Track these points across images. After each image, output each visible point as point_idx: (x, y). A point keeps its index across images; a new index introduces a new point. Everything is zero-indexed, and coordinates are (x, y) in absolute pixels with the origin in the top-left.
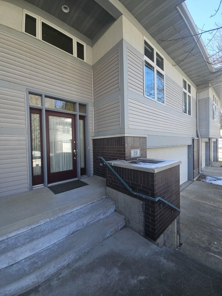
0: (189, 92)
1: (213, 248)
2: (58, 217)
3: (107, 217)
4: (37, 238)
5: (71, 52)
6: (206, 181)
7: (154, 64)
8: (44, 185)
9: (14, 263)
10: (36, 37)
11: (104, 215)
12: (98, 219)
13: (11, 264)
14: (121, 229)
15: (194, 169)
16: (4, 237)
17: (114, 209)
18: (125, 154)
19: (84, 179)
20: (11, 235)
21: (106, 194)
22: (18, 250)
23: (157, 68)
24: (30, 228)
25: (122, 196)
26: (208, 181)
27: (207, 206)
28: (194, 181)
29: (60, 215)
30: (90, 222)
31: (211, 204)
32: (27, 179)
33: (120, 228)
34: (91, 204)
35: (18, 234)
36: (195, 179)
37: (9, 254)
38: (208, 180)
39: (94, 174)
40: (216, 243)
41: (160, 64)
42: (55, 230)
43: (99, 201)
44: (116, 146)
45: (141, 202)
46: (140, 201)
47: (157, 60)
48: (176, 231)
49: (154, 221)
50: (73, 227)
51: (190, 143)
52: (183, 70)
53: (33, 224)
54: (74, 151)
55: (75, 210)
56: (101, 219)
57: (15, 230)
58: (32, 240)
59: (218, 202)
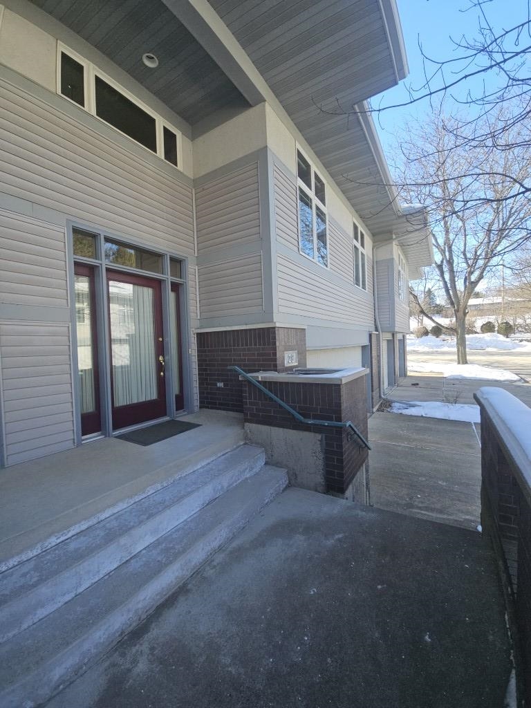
0: (363, 245)
1: (416, 503)
2: (174, 481)
3: (257, 474)
4: (159, 512)
5: (154, 148)
6: (392, 411)
7: (311, 193)
8: (102, 434)
9: (129, 558)
10: (84, 107)
11: (250, 471)
12: (243, 478)
13: (125, 560)
14: (283, 491)
15: (372, 391)
16: (93, 521)
17: (264, 461)
18: (275, 360)
19: (184, 417)
20: (103, 516)
21: (246, 438)
22: (137, 532)
23: (316, 201)
24: (132, 502)
25: (279, 435)
26: (395, 411)
27: (400, 448)
28: (373, 413)
29: (177, 477)
30: (232, 485)
31: (405, 444)
32: (69, 421)
33: (282, 489)
34: (223, 455)
35: (115, 514)
36: (375, 410)
37: (123, 540)
38: (396, 408)
39: (201, 407)
40: (419, 496)
41: (320, 193)
42: (182, 497)
43: (235, 449)
44: (255, 345)
45: (319, 436)
46: (317, 435)
47: (316, 187)
48: (365, 484)
49: (341, 461)
50: (207, 492)
51: (366, 342)
52: (353, 205)
53: (136, 495)
54: (161, 358)
55: (199, 467)
56: (246, 479)
57: (109, 507)
58: (151, 516)
59: (415, 440)
